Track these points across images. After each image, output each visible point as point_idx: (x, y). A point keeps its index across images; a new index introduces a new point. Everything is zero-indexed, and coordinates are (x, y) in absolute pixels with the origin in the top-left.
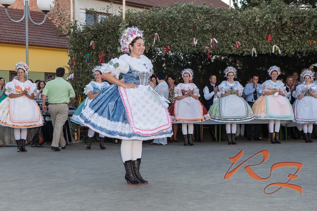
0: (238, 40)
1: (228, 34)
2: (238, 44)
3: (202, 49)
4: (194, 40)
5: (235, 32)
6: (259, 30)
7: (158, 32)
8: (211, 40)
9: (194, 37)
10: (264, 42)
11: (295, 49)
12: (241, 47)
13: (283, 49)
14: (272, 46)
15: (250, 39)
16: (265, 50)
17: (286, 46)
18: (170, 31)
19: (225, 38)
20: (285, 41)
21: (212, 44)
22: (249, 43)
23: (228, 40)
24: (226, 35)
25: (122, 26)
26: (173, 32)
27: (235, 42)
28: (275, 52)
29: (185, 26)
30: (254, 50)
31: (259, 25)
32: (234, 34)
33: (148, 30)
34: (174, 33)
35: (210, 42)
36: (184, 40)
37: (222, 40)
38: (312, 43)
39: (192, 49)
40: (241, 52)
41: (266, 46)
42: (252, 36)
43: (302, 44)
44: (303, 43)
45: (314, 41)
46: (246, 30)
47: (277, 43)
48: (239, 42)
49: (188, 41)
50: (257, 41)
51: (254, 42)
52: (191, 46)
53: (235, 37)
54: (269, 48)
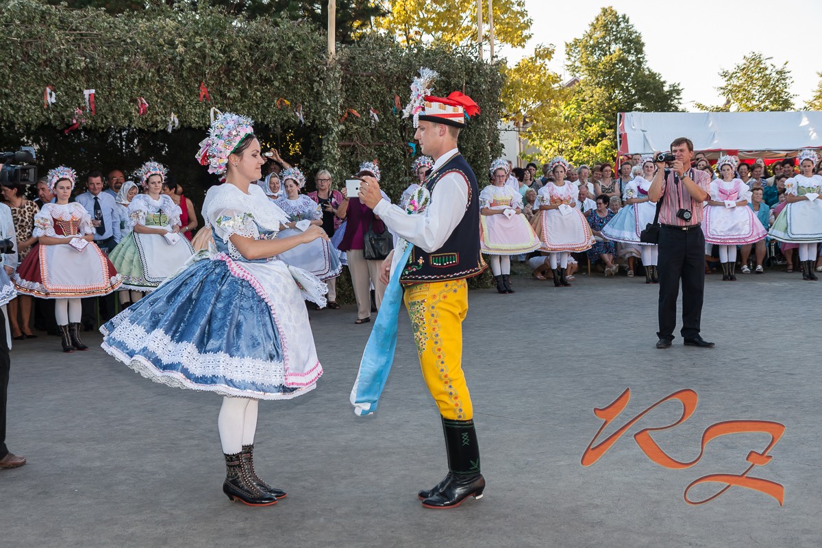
0: (142, 95)
1: (122, 79)
2: (142, 103)
3: (69, 116)
4: (46, 94)
5: (137, 77)
6: (185, 74)
8: (87, 93)
9: (47, 86)
10: (192, 101)
12: (149, 112)
14: (208, 111)
15: (167, 95)
16: (197, 119)
19: (113, 89)
20: (234, 99)
21: (90, 104)
22: (164, 102)
23: (121, 93)
24: (116, 82)
27: (136, 100)
29: (27, 56)
30: (174, 117)
31: (182, 61)
32: (135, 80)
35: (83, 98)
36: (27, 91)
37: (108, 93)
38: (281, 104)
39: (44, 115)
40: (151, 123)
41: (198, 111)
42: (170, 88)
43: (264, 107)
44: (265, 104)
45: (285, 101)
46: (158, 71)
47: (217, 104)
48: (144, 101)
49: (34, 94)
50: (181, 98)
51: (174, 100)
52: (42, 107)
53: (136, 87)
54: (204, 115)
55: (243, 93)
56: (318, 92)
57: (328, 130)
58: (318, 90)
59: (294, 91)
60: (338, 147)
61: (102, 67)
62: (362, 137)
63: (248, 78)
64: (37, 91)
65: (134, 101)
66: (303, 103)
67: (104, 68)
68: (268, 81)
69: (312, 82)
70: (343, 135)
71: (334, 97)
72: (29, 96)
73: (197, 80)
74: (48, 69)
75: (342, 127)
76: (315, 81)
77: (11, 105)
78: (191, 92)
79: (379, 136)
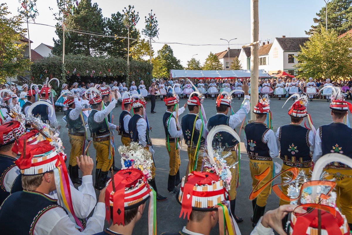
1: (98, 69)
3: (90, 75)
5: (100, 68)
6: (107, 68)
7: (76, 68)
8: (93, 71)
9: (87, 70)
10: (108, 72)
11: (116, 74)
15: (104, 71)
17: (114, 73)
19: (96, 70)
26: (80, 68)
28: (111, 75)
31: (106, 66)
33: (72, 67)
39: (86, 75)
40: (102, 76)
46: (103, 67)
47: (111, 72)
48: (101, 72)
50: (106, 71)
52: (86, 73)
53: (100, 70)
54: (109, 74)
55: (115, 71)
57: (127, 76)
58: (126, 70)
59: (122, 70)
61: (95, 67)
62: (132, 77)
63: (116, 68)
64: (85, 71)
65: (99, 72)
68: (119, 69)
69: (125, 68)
70: (129, 77)
71: (128, 71)
74: (87, 67)
75: (129, 75)
77: (82, 73)
78: (107, 70)
79: (135, 77)
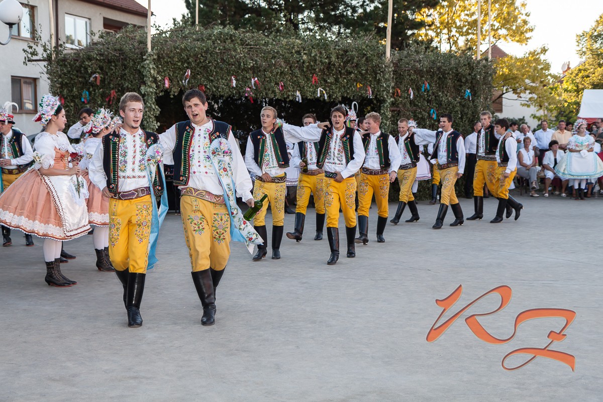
0: (281, 81)
1: (271, 72)
2: (281, 86)
3: (243, 92)
4: (232, 80)
5: (279, 71)
6: (305, 69)
7: (191, 69)
8: (253, 80)
9: (233, 76)
10: (308, 84)
11: (342, 93)
12: (285, 90)
13: (329, 93)
14: (317, 89)
15: (295, 80)
16: (310, 94)
17: (333, 89)
18: (205, 68)
19: (267, 77)
20: (331, 83)
21: (255, 86)
22: (293, 85)
23: (270, 80)
24: (268, 74)
25: (149, 58)
26: (209, 68)
27: (279, 84)
28: (321, 96)
29: (223, 60)
30: (298, 93)
31: (304, 62)
32: (278, 72)
33: (179, 64)
34: (211, 71)
35: (251, 83)
36: (222, 79)
37: (263, 80)
39: (230, 91)
40: (286, 96)
41: (311, 90)
42: (296, 77)
44: (349, 86)
45: (361, 84)
46: (291, 68)
47: (322, 86)
48: (283, 84)
49: (226, 80)
50: (303, 82)
51: (298, 84)
52: (229, 87)
53: (278, 76)
54: (315, 92)
55: (337, 80)
56: (379, 79)
57: (384, 101)
58: (379, 78)
59: (365, 79)
60: (390, 111)
61: (261, 66)
63: (339, 71)
64: (227, 78)
65: (277, 84)
66: (370, 86)
67: (262, 66)
68: (351, 74)
69: (376, 74)
70: (393, 104)
71: (388, 84)
72: (223, 81)
73: (311, 73)
74: (233, 67)
75: (392, 99)
76: (378, 73)
77: (214, 86)
78: (308, 79)
79: (415, 105)
